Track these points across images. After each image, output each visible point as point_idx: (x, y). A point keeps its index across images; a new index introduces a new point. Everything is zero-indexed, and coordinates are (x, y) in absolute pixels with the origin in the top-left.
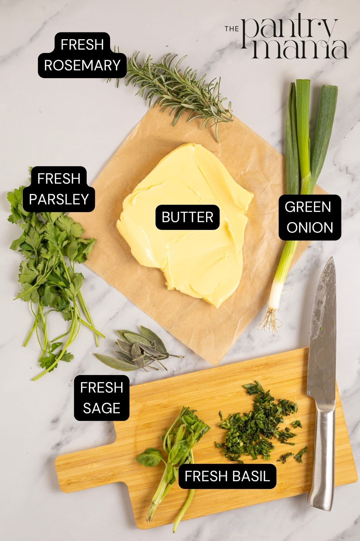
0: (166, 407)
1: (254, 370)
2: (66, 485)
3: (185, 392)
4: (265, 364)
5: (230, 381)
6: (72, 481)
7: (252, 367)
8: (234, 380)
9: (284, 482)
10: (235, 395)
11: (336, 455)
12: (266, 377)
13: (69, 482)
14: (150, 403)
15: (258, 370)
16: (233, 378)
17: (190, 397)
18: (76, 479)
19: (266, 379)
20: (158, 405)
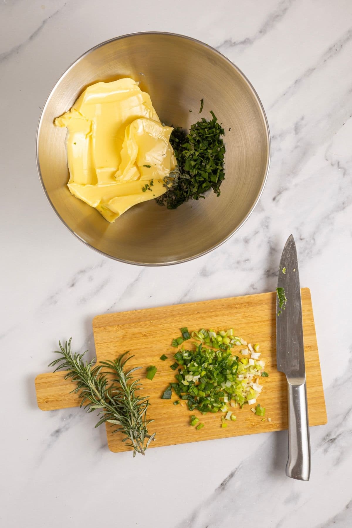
0: (148, 336)
1: (236, 308)
2: (44, 403)
3: (167, 323)
4: (247, 303)
5: (211, 316)
6: (50, 400)
7: (234, 304)
8: (216, 316)
9: (255, 418)
10: (215, 330)
11: (308, 397)
12: (247, 315)
13: (47, 400)
14: (132, 330)
15: (240, 308)
16: (214, 314)
17: (172, 328)
18: (54, 397)
19: (247, 317)
20: (141, 333)
